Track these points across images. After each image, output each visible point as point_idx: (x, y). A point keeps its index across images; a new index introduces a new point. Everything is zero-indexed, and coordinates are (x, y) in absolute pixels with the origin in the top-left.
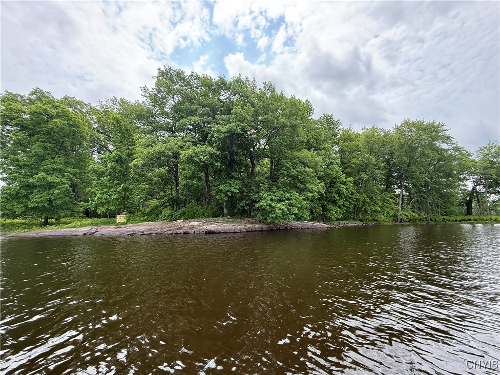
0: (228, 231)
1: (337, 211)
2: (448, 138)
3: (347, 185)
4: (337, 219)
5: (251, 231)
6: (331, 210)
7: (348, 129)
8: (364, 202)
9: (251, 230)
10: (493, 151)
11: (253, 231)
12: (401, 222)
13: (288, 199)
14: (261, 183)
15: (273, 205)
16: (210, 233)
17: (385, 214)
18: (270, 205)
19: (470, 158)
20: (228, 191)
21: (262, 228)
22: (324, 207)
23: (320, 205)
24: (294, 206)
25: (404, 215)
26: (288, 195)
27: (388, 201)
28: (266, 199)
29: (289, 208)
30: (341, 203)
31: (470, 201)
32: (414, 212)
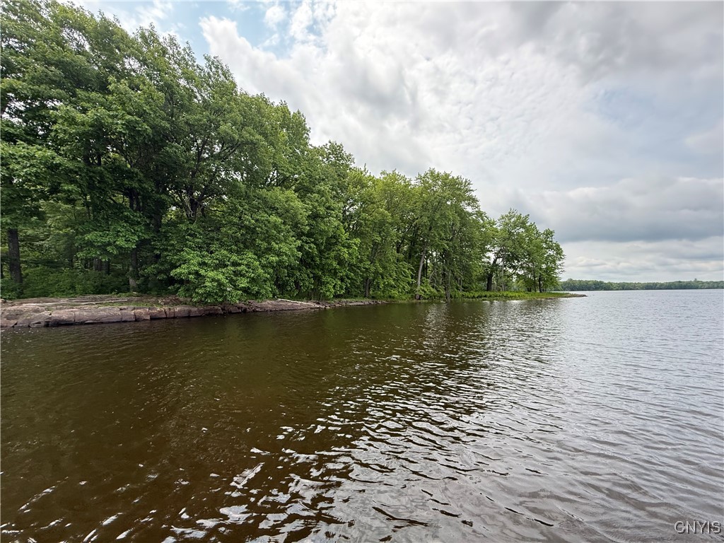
0: (104, 320)
1: (336, 284)
2: (474, 200)
3: (352, 249)
4: (336, 296)
5: (166, 318)
6: (328, 283)
7: (363, 169)
8: (376, 273)
9: (164, 316)
10: (513, 220)
11: (169, 318)
12: (419, 299)
13: (235, 264)
14: (189, 235)
15: (202, 272)
16: (59, 324)
17: (400, 290)
18: (197, 273)
19: (494, 226)
20: (109, 244)
21: (190, 311)
22: (317, 278)
23: (311, 275)
24: (243, 276)
25: (423, 290)
26: (234, 258)
27: (405, 272)
28: (190, 262)
29: (235, 278)
30: (342, 273)
31: (489, 276)
32: (433, 287)
